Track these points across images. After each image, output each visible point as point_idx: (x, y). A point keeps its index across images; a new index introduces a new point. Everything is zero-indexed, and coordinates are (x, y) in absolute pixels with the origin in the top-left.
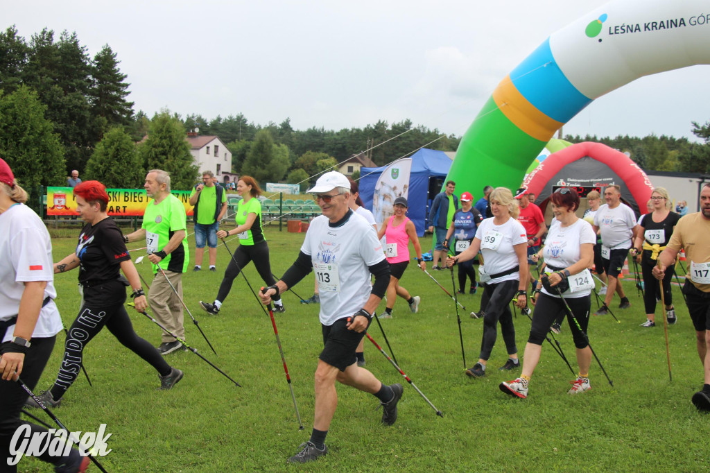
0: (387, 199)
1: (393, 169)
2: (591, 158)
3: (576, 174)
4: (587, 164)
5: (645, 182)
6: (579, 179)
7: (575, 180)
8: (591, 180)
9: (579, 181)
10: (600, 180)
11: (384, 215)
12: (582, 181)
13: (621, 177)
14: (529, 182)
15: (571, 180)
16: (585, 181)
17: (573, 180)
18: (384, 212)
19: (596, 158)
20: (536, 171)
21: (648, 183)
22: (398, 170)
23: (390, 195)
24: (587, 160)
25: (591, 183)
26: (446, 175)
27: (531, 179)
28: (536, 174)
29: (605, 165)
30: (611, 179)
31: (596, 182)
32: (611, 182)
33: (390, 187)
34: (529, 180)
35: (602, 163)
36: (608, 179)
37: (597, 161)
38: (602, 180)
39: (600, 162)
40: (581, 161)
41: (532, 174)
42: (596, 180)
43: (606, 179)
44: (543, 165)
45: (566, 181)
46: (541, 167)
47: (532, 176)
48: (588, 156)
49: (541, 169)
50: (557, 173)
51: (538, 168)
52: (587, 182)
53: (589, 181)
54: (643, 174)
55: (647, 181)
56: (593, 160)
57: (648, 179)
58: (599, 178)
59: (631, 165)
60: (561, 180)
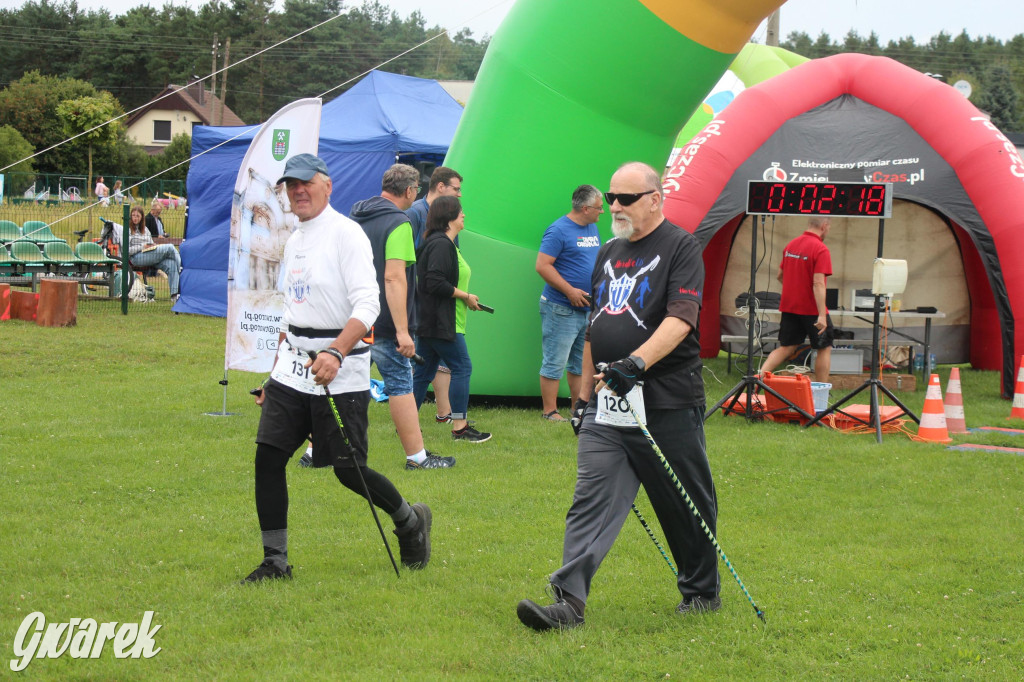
0: (262, 221)
1: (276, 132)
2: (857, 99)
3: (817, 146)
4: (847, 117)
5: (1014, 169)
6: (826, 161)
7: (813, 165)
8: (860, 165)
9: (823, 166)
10: (885, 163)
11: (255, 267)
12: (833, 166)
13: (944, 156)
14: (683, 169)
15: (803, 165)
16: (842, 166)
17: (807, 165)
18: (255, 258)
19: (873, 100)
20: (704, 139)
21: (1019, 170)
22: (287, 132)
23: (269, 208)
24: (846, 105)
25: (859, 172)
27: (687, 163)
28: (703, 148)
29: (896, 120)
30: (916, 161)
31: (872, 170)
32: (915, 168)
33: (269, 185)
34: (683, 164)
35: (891, 115)
36: (906, 161)
37: (874, 108)
38: (891, 164)
39: (884, 112)
40: (829, 109)
41: (692, 147)
42: (874, 164)
43: (900, 162)
44: (723, 122)
45: (788, 168)
46: (717, 127)
47: (692, 153)
48: (850, 95)
49: (718, 134)
50: (761, 143)
51: (707, 131)
52: (847, 170)
53: (853, 166)
54: (1006, 145)
55: (1018, 164)
56: (865, 106)
57: (1020, 161)
58: (882, 158)
59: (974, 120)
60: (773, 164)
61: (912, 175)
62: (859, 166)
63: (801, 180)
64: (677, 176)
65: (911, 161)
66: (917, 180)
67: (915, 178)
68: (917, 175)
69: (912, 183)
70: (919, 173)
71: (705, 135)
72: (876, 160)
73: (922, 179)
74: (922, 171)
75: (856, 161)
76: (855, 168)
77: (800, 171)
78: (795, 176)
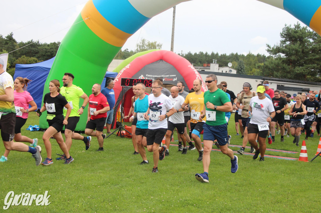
2: (164, 61)
3: (152, 72)
4: (162, 65)
7: (151, 76)
9: (153, 76)
10: (168, 76)
12: (156, 76)
13: (182, 74)
14: (119, 76)
15: (149, 76)
16: (158, 76)
17: (150, 76)
19: (167, 61)
20: (125, 69)
24: (161, 62)
26: (50, 69)
27: (120, 74)
28: (125, 71)
31: (165, 78)
32: (175, 77)
34: (119, 75)
35: (170, 65)
36: (173, 76)
37: (167, 63)
38: (169, 76)
40: (156, 63)
41: (122, 71)
42: (165, 76)
43: (171, 76)
44: (130, 65)
45: (145, 76)
46: (129, 66)
47: (122, 72)
48: (162, 60)
49: (129, 68)
50: (139, 70)
51: (126, 67)
53: (160, 76)
54: (196, 73)
55: (198, 77)
56: (165, 62)
57: (199, 76)
58: (167, 75)
59: (189, 66)
60: (141, 75)
61: (174, 79)
62: (162, 76)
63: (148, 79)
64: (118, 77)
65: (174, 76)
71: (125, 68)
73: (176, 80)
74: (176, 78)
75: (161, 75)
76: (161, 77)
77: (148, 77)
78: (147, 78)
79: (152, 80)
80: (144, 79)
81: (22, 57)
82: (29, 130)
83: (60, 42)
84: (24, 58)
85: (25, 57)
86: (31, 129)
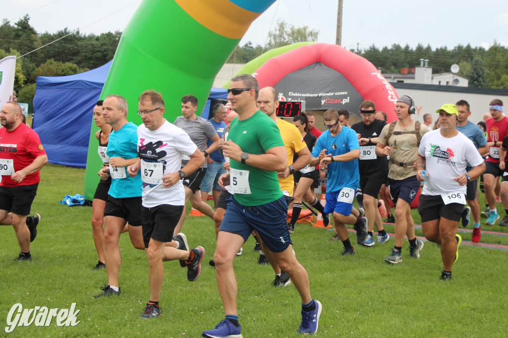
2: (322, 65)
3: (301, 86)
4: (320, 72)
5: (389, 97)
6: (305, 93)
7: (299, 95)
9: (303, 95)
10: (332, 94)
12: (308, 95)
13: (359, 91)
15: (294, 95)
16: (312, 95)
17: (296, 95)
19: (329, 65)
21: (392, 98)
24: (317, 67)
25: (320, 98)
26: (102, 85)
29: (338, 74)
30: (346, 93)
31: (325, 97)
32: (345, 97)
35: (336, 72)
36: (341, 93)
37: (330, 69)
38: (334, 94)
39: (334, 70)
40: (309, 69)
42: (327, 94)
43: (339, 94)
44: (257, 74)
45: (286, 95)
48: (320, 62)
50: (275, 84)
52: (314, 97)
53: (317, 95)
54: (387, 86)
55: (392, 95)
56: (325, 67)
57: (393, 93)
58: (331, 91)
59: (373, 74)
60: (280, 94)
61: (344, 100)
62: (320, 95)
63: (293, 101)
65: (344, 93)
66: (346, 102)
67: (345, 101)
68: (346, 100)
69: (343, 104)
70: (347, 99)
72: (328, 93)
73: (348, 102)
74: (348, 98)
75: (318, 93)
76: (318, 96)
77: (293, 97)
78: (290, 100)
79: (300, 103)
80: (285, 100)
81: (47, 63)
82: (65, 203)
83: (120, 31)
84: (51, 64)
85: (53, 62)
86: (68, 202)
